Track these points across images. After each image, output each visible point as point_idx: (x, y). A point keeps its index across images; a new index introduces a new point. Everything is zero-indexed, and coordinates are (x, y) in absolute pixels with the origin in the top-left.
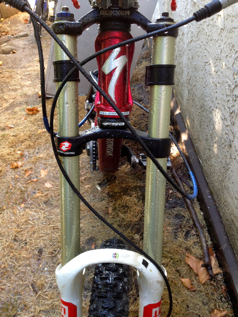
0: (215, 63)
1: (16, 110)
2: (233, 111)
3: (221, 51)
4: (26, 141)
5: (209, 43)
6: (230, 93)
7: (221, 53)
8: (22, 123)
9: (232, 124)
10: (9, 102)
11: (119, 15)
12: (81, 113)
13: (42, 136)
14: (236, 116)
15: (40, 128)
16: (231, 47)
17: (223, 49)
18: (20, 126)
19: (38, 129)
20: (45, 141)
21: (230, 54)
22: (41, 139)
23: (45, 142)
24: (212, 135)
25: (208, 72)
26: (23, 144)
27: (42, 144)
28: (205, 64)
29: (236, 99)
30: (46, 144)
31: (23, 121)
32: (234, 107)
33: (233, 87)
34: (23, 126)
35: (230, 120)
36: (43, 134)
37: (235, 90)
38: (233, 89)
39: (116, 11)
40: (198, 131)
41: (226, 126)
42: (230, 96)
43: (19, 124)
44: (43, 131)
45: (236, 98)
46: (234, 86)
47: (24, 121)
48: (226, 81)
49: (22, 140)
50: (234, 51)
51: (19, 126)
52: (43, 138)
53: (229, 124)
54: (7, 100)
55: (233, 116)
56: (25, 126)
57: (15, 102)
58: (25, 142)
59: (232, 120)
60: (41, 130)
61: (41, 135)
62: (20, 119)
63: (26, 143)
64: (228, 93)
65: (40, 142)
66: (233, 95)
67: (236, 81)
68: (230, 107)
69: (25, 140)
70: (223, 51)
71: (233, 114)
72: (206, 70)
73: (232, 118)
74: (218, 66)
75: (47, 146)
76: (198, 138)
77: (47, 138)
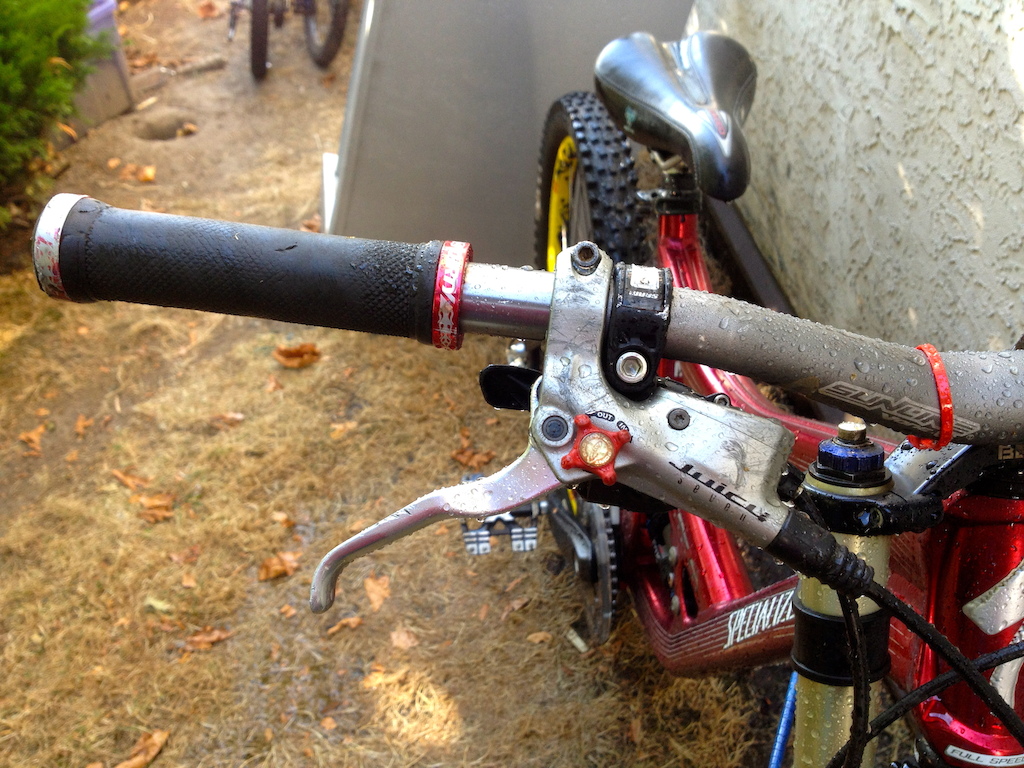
1: (239, 351)
4: (298, 472)
8: (271, 404)
13: (348, 450)
15: (336, 418)
18: (266, 413)
19: (329, 423)
26: (288, 483)
27: (353, 481)
31: (271, 396)
34: (276, 413)
36: (349, 442)
43: (260, 406)
44: (346, 430)
47: (276, 394)
49: (283, 468)
51: (260, 414)
52: (352, 457)
56: (282, 412)
60: (341, 427)
61: (345, 443)
62: (260, 387)
63: (297, 478)
65: (346, 473)
69: (292, 466)
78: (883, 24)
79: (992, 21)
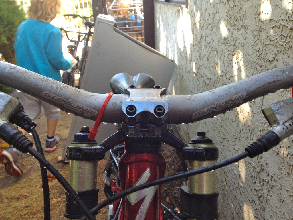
0: (234, 141)
1: (33, 176)
2: (261, 195)
3: (240, 131)
4: (39, 213)
5: (225, 121)
6: (255, 175)
7: (240, 133)
8: (37, 192)
9: (263, 209)
10: (27, 168)
11: (149, 137)
12: (98, 179)
13: (56, 207)
14: (266, 202)
15: (55, 197)
16: (251, 130)
17: (242, 130)
18: (35, 195)
19: (53, 198)
20: (59, 212)
21: (250, 136)
22: (54, 210)
23: (59, 214)
24: (239, 214)
25: (227, 148)
26: (35, 216)
27: (55, 216)
28: (222, 140)
29: (264, 184)
30: (59, 216)
31: (38, 190)
32: (262, 191)
33: (258, 170)
34: (38, 195)
35: (260, 204)
36: (57, 204)
37: (260, 173)
38: (259, 173)
39: (145, 133)
40: (221, 206)
41: (255, 209)
42: (256, 178)
43: (34, 192)
44: (57, 201)
45: (263, 182)
46: (260, 170)
47: (40, 189)
48: (250, 162)
49: (35, 212)
50: (255, 134)
51: (33, 195)
52: (57, 209)
53: (259, 207)
54: (26, 166)
55: (262, 201)
56: (40, 195)
57: (33, 168)
58: (37, 213)
59: (261, 204)
60: (56, 199)
61: (55, 205)
62: (36, 187)
63: (38, 215)
64: (253, 175)
65: (54, 214)
66: (260, 179)
67: (261, 165)
68: (257, 190)
69: (38, 211)
70: (241, 131)
71: (262, 198)
72: (224, 145)
73: (262, 202)
74: (238, 145)
75: (60, 218)
76: (223, 213)
77: (61, 209)
78: (205, 83)
79: (225, 76)
